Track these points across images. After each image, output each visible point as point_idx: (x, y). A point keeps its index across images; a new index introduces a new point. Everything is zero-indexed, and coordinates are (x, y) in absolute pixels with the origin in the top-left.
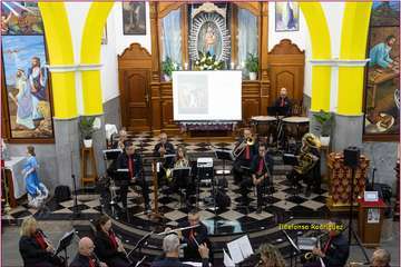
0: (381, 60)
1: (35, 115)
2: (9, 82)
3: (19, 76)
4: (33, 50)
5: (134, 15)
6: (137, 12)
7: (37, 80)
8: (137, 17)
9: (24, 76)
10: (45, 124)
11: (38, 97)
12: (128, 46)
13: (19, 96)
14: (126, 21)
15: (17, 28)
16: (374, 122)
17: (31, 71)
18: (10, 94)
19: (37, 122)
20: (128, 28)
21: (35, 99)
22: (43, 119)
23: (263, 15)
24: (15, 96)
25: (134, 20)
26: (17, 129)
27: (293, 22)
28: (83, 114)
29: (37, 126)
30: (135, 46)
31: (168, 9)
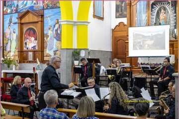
1: (55, 48)
2: (45, 32)
3: (50, 29)
4: (56, 15)
5: (122, 7)
6: (123, 5)
8: (123, 8)
9: (51, 29)
10: (59, 53)
11: (57, 39)
12: (118, 24)
13: (48, 39)
15: (51, 5)
17: (54, 26)
18: (45, 38)
19: (55, 52)
20: (118, 14)
22: (57, 50)
24: (47, 39)
25: (121, 10)
26: (46, 56)
28: (76, 48)
29: (55, 54)
30: (121, 24)
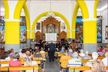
0: (78, 31)
1: (23, 38)
4: (24, 28)
7: (24, 33)
8: (39, 27)
9: (22, 32)
10: (25, 40)
14: (37, 27)
16: (77, 40)
19: (23, 40)
20: (37, 29)
21: (23, 36)
23: (60, 26)
27: (64, 28)
30: (38, 31)
31: (44, 25)
